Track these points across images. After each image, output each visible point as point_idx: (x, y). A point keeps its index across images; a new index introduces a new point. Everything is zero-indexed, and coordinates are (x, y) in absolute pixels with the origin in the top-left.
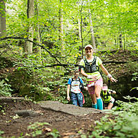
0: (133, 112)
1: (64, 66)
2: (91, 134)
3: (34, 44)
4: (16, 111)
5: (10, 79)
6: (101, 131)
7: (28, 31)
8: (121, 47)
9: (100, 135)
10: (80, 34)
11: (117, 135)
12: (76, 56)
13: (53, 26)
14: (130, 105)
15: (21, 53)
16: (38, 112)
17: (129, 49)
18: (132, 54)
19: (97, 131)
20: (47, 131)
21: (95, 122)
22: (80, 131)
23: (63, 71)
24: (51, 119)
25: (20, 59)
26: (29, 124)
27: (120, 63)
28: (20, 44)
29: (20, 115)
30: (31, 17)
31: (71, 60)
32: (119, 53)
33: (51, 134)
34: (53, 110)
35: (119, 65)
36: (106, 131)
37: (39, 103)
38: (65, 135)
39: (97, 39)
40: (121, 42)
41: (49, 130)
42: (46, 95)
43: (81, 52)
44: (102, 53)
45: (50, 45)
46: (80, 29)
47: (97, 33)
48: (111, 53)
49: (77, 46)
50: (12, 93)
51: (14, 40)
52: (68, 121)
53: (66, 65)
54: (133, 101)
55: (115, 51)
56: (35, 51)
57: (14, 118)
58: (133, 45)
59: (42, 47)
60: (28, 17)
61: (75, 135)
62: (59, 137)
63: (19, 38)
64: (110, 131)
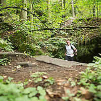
1: (51, 29)
2: (79, 82)
3: (28, 13)
4: (18, 63)
5: (11, 39)
6: (87, 79)
7: (23, 2)
10: (63, 5)
12: (60, 22)
16: (34, 63)
19: (84, 79)
20: (44, 78)
22: (70, 79)
25: (18, 24)
27: (93, 28)
28: (17, 12)
29: (22, 65)
32: (93, 20)
33: (48, 80)
36: (90, 80)
38: (59, 82)
39: (76, 9)
41: (46, 77)
44: (80, 20)
45: (40, 14)
47: (76, 4)
50: (14, 49)
51: (12, 9)
52: (58, 71)
55: (90, 19)
56: (29, 18)
57: (18, 67)
59: (34, 15)
61: (66, 82)
62: (54, 83)
63: (17, 8)
64: (94, 80)
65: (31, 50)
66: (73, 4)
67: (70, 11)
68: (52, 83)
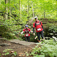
0: (49, 44)
1: (21, 25)
2: (31, 54)
3: (8, 15)
6: (35, 52)
7: (5, 9)
8: (44, 17)
9: (35, 54)
10: (28, 12)
11: (41, 54)
12: (26, 21)
13: (16, 7)
14: (47, 41)
15: (3, 19)
16: (9, 44)
17: (48, 18)
18: (49, 20)
19: (33, 52)
21: (33, 48)
22: (26, 52)
23: (21, 27)
24: (14, 47)
25: (2, 21)
26: (4, 50)
27: (44, 24)
28: (2, 15)
30: (7, 4)
31: (24, 22)
32: (44, 20)
33: (14, 54)
34: (15, 43)
35: (44, 25)
37: (10, 40)
38: (20, 54)
39: (35, 14)
40: (44, 15)
41: (13, 52)
42: (14, 37)
43: (28, 19)
45: (15, 16)
46: (28, 9)
47: (35, 11)
48: (41, 19)
49: (27, 16)
52: (22, 48)
53: (22, 24)
54: (49, 39)
58: (49, 17)
60: (5, 3)
61: (24, 54)
62: (17, 55)
63: (2, 12)
64: (39, 52)
65: (9, 36)
66: (33, 11)
67: (32, 15)
68: (15, 55)
